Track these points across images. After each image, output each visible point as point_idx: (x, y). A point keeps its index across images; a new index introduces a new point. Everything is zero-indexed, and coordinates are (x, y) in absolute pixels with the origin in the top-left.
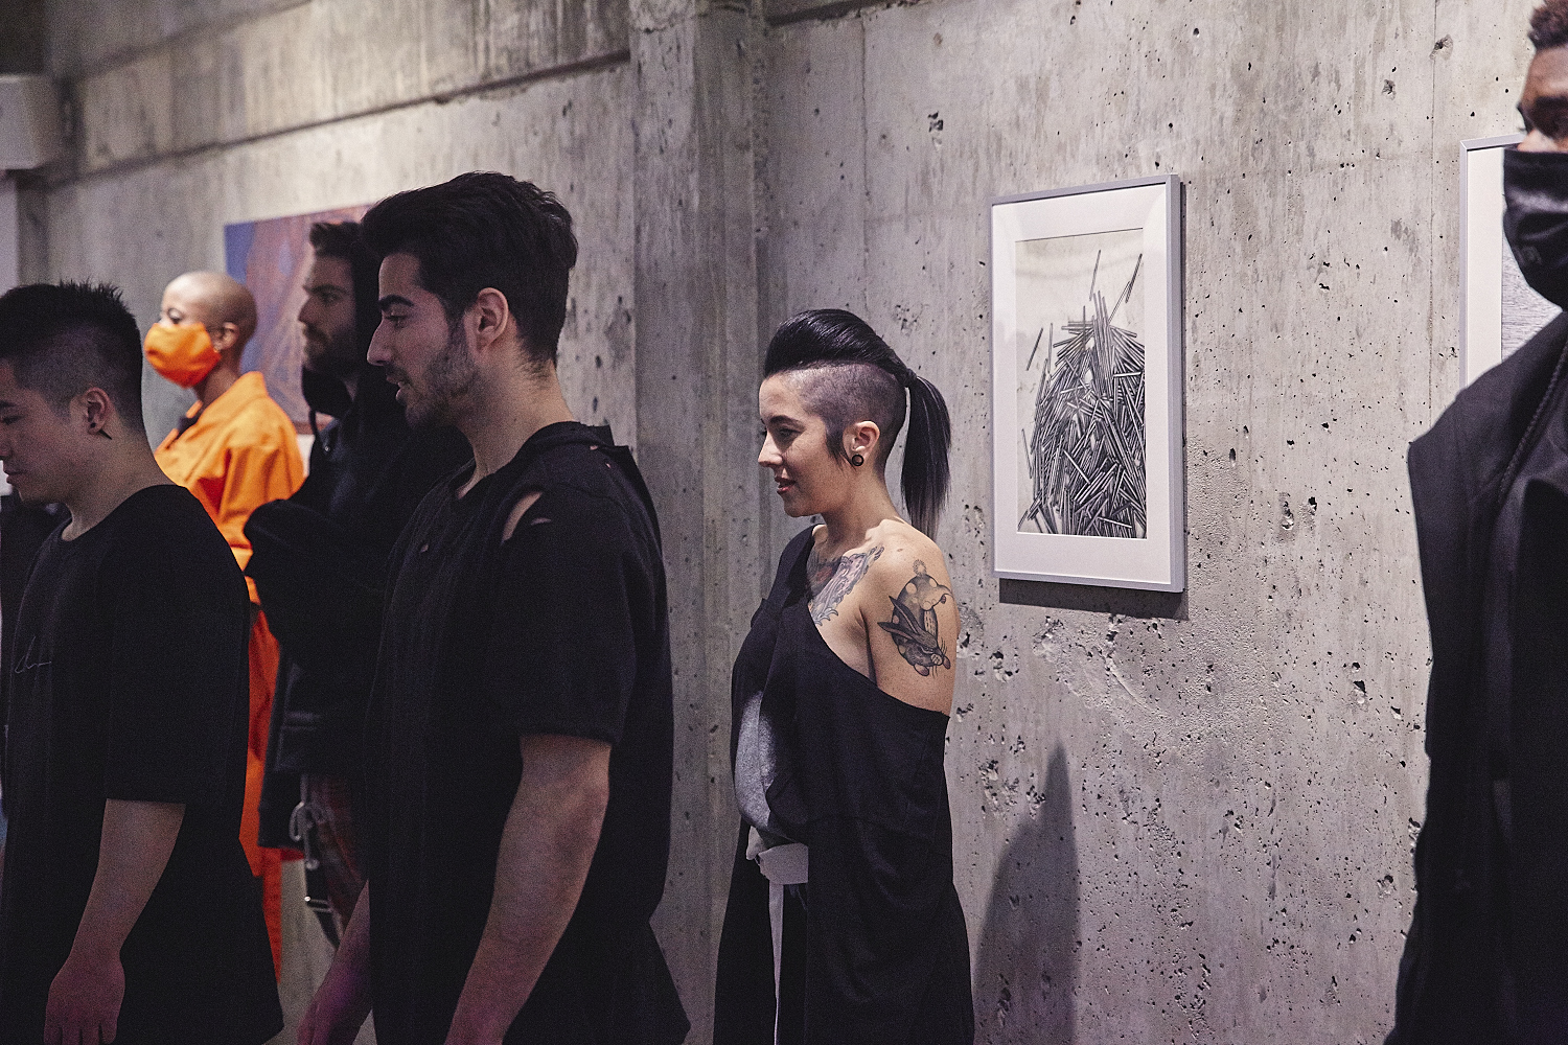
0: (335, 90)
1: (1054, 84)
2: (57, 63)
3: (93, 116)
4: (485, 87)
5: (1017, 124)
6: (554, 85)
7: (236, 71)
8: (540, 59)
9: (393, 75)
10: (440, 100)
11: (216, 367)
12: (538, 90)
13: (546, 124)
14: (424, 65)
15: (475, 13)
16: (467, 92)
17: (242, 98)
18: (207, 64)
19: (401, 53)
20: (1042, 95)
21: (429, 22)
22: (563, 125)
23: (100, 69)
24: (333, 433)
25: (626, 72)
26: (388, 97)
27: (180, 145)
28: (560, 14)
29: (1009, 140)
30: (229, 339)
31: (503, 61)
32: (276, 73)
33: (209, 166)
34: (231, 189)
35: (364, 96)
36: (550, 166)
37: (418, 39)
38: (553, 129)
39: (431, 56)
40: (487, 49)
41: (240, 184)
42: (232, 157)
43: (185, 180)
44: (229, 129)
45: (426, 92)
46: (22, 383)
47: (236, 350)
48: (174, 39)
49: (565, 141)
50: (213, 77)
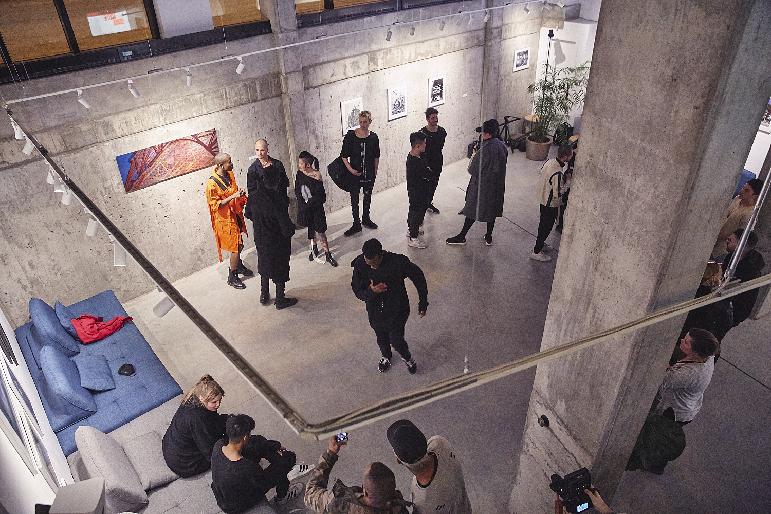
0: (166, 120)
1: (347, 91)
4: (228, 108)
5: (342, 94)
6: (249, 105)
7: (107, 126)
8: (243, 102)
9: (192, 113)
13: (247, 111)
15: (222, 99)
16: (220, 111)
17: (113, 130)
19: (193, 109)
20: (345, 91)
26: (190, 117)
27: (69, 149)
29: (341, 96)
31: (233, 104)
33: (94, 149)
34: (108, 150)
35: (179, 118)
36: (249, 116)
37: (202, 105)
38: (249, 111)
39: (206, 108)
40: (227, 103)
41: (115, 147)
43: (78, 155)
45: (206, 113)
48: (56, 127)
49: (253, 112)
50: (93, 131)
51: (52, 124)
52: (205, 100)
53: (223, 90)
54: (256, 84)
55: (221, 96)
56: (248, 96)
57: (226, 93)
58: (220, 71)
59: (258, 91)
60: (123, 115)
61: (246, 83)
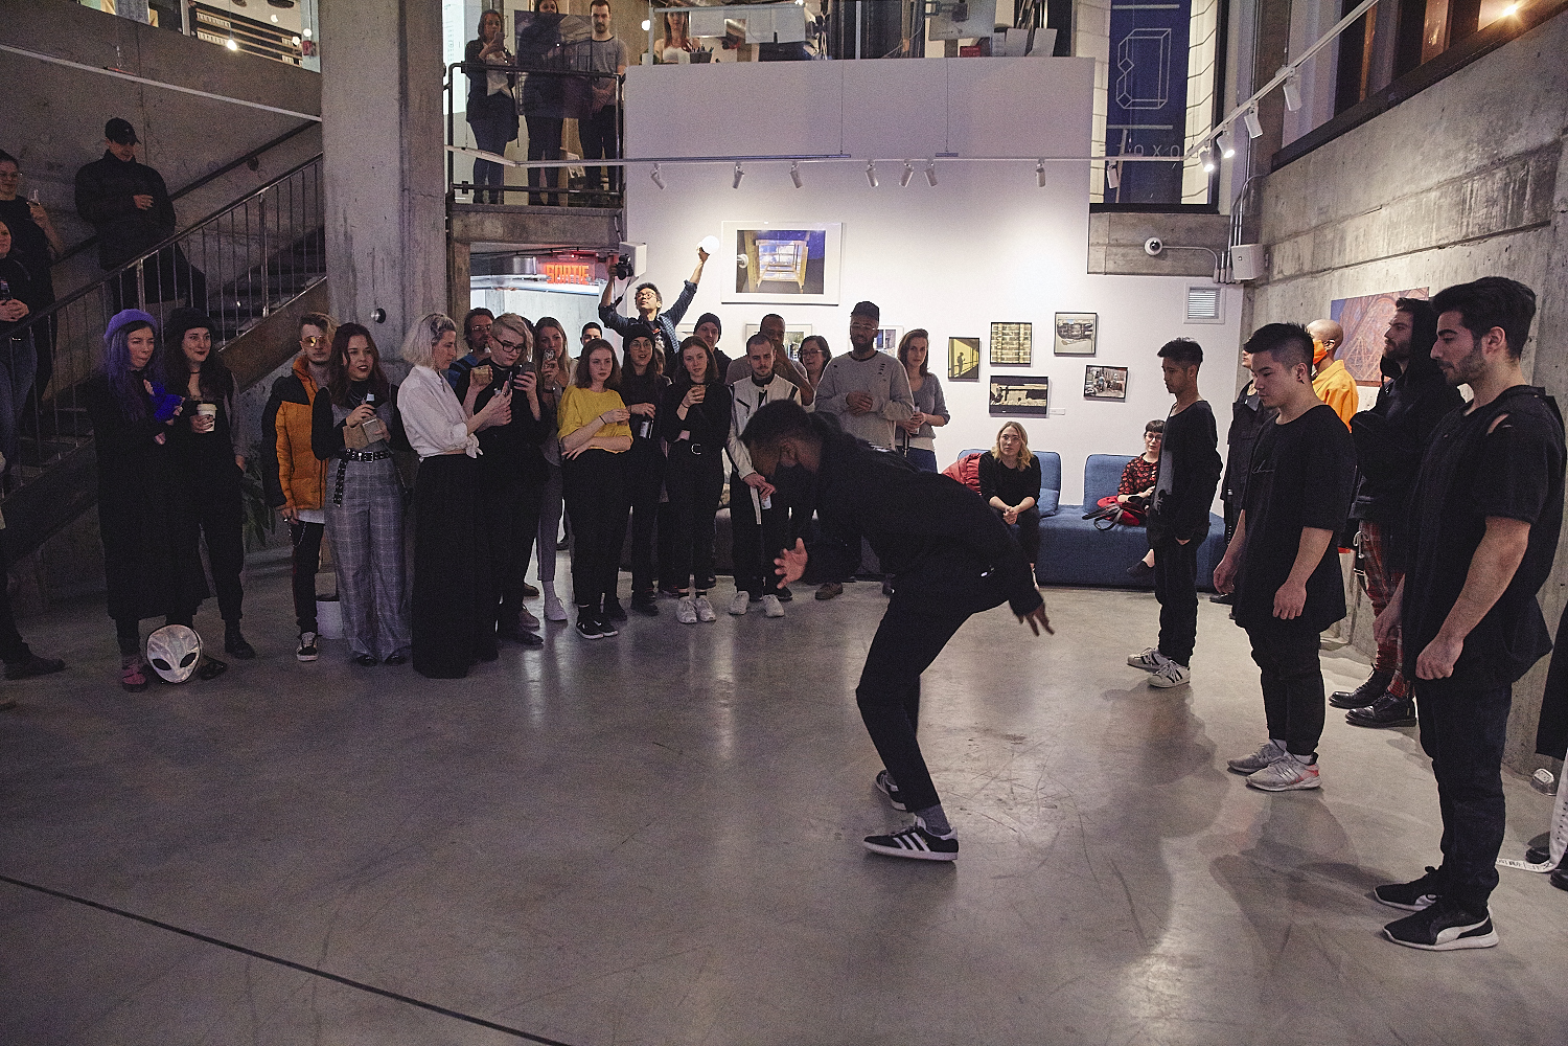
0: (1390, 245)
2: (1264, 239)
3: (1277, 259)
4: (1465, 241)
6: (1502, 238)
7: (1343, 239)
8: (1494, 229)
9: (1418, 238)
10: (1440, 247)
11: (1325, 358)
12: (1494, 240)
13: (1496, 256)
14: (1434, 233)
15: (1463, 209)
16: (1455, 243)
17: (1345, 250)
18: (1330, 237)
19: (1423, 228)
21: (1439, 215)
22: (1505, 255)
23: (1282, 240)
24: (1391, 385)
25: (1545, 232)
26: (1416, 246)
27: (1314, 269)
28: (1510, 207)
30: (1331, 346)
31: (1476, 229)
32: (1362, 239)
33: (1327, 277)
34: (1335, 286)
35: (1403, 247)
37: (1432, 222)
38: (1499, 258)
39: (1439, 229)
40: (1468, 225)
41: (1339, 283)
42: (1337, 273)
43: (1316, 283)
44: (1337, 262)
45: (1434, 244)
46: (1275, 360)
47: (1334, 349)
48: (1316, 227)
49: (1506, 263)
50: (1332, 242)
51: (1314, 223)
52: (1440, 207)
53: (1470, 185)
54: (1527, 174)
55: (1464, 201)
56: (1506, 208)
57: (1472, 191)
58: (1477, 128)
59: (1527, 197)
60: (1358, 221)
61: (1511, 167)
